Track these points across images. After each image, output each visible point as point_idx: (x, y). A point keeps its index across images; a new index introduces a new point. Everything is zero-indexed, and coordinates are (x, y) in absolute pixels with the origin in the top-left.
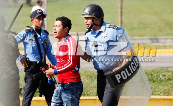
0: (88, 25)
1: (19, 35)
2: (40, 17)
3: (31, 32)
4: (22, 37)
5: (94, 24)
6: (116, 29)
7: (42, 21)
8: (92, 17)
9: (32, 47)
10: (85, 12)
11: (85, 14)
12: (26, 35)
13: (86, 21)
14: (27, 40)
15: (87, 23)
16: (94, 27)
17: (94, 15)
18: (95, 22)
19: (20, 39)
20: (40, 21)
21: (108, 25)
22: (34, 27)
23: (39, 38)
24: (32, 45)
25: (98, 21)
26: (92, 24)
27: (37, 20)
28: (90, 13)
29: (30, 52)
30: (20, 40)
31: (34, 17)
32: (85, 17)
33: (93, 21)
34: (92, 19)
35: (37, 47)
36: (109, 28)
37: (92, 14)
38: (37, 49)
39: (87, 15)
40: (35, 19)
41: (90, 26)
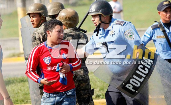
0: (96, 24)
1: (146, 33)
2: (167, 10)
3: (158, 28)
4: (149, 35)
5: (102, 22)
6: (122, 25)
7: (169, 14)
8: (99, 15)
9: (161, 44)
10: (91, 10)
11: (91, 12)
12: (152, 32)
13: (93, 19)
14: (155, 37)
15: (94, 22)
16: (102, 25)
17: (101, 12)
18: (103, 19)
19: (148, 37)
20: (167, 14)
21: (115, 22)
22: (162, 21)
23: (168, 33)
24: (161, 42)
25: (106, 19)
26: (100, 22)
27: (164, 13)
28: (97, 11)
29: (160, 50)
30: (148, 39)
31: (161, 9)
32: (92, 16)
33: (100, 19)
34: (99, 17)
35: (167, 43)
36: (116, 24)
37: (99, 11)
38: (168, 45)
39: (93, 12)
40: (162, 12)
41: (98, 25)
